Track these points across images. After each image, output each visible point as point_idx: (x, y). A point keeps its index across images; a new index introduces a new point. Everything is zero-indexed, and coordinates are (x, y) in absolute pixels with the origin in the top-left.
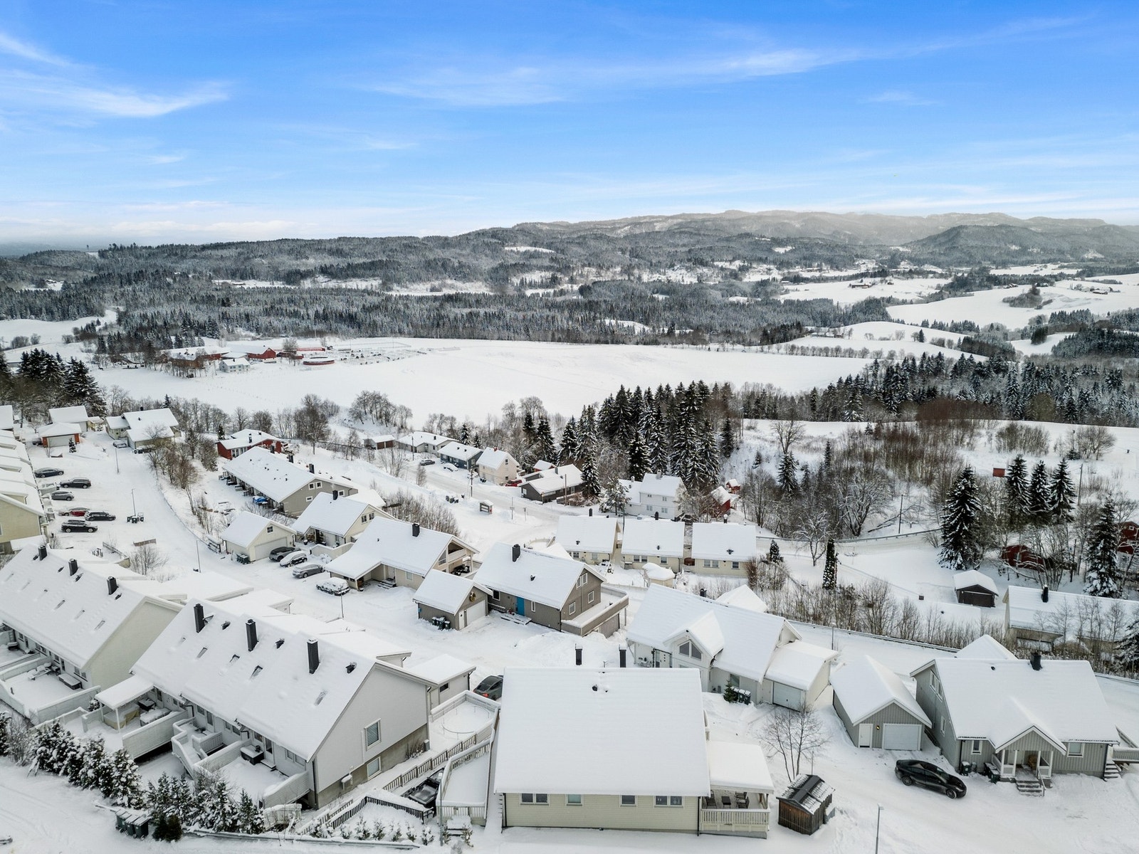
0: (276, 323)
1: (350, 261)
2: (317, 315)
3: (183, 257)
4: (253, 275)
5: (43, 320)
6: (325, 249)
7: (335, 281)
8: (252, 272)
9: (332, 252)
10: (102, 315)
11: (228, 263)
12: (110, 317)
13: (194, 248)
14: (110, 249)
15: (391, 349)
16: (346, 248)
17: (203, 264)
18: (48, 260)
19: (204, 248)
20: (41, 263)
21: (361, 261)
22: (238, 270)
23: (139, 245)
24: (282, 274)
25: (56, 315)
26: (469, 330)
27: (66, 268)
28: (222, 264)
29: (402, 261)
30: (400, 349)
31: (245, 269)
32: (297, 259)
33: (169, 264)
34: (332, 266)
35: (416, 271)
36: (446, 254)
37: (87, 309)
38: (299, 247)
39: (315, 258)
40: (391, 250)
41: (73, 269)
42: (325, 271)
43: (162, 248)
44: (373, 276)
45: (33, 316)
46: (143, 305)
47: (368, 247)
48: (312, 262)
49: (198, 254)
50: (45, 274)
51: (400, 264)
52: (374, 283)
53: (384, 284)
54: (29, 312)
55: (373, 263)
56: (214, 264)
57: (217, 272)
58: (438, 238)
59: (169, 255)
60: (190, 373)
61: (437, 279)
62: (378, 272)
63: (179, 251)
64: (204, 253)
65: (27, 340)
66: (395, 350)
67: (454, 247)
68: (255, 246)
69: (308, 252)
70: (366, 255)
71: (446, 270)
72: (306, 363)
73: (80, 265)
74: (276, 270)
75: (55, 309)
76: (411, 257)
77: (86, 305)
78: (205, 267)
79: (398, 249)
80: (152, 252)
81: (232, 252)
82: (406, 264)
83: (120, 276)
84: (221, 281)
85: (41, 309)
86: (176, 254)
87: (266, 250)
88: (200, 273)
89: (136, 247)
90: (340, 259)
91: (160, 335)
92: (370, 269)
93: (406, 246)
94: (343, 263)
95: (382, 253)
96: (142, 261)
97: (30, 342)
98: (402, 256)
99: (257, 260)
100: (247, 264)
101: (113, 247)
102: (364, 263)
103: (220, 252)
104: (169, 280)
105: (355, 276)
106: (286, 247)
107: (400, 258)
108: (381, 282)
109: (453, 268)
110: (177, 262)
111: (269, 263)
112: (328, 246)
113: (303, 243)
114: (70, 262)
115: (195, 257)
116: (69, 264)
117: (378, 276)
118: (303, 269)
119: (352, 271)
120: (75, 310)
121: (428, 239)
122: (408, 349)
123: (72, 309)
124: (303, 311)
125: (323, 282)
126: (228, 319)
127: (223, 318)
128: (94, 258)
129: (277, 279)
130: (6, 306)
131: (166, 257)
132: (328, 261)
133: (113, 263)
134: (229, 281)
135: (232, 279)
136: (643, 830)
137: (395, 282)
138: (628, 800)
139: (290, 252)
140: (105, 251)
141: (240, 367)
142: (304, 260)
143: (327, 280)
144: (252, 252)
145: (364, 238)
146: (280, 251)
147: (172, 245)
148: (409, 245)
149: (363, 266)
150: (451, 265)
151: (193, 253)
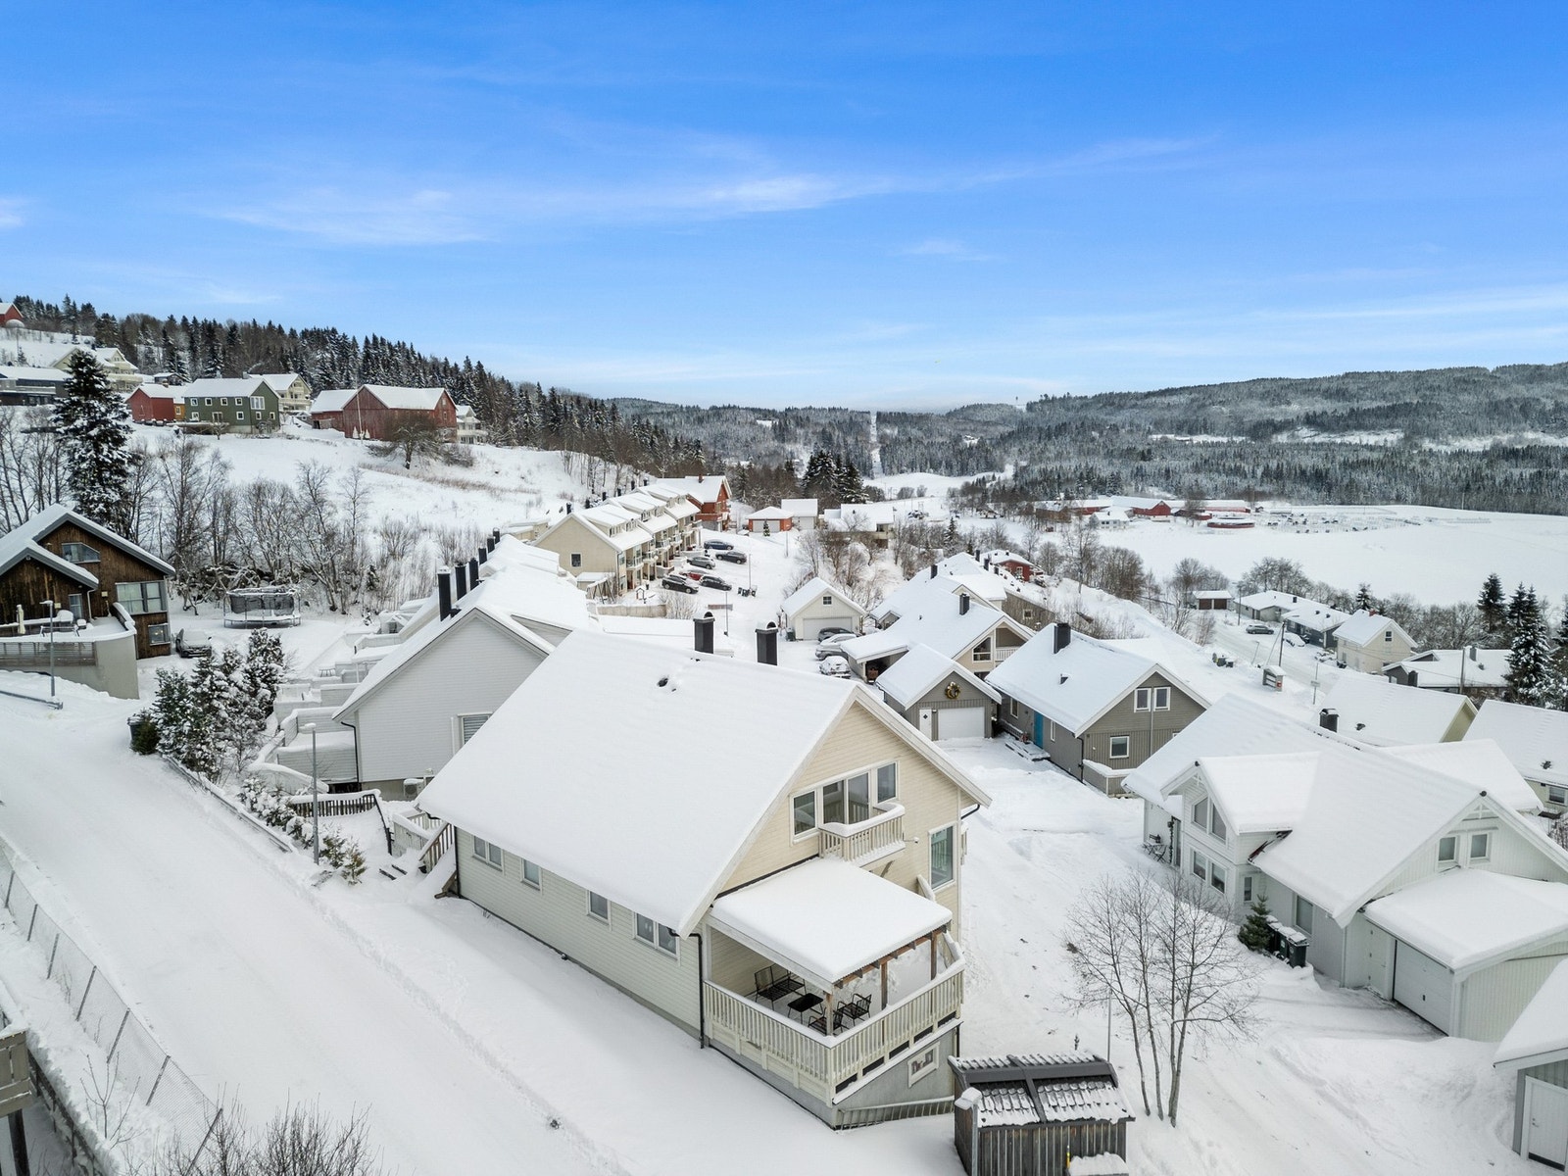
0: (1204, 482)
1: (1355, 405)
2: (1267, 473)
3: (1121, 407)
4: (1206, 429)
5: (941, 474)
6: (1318, 390)
7: (1326, 435)
8: (1206, 424)
9: (1328, 394)
10: (1002, 471)
11: (1176, 413)
12: (1009, 472)
13: (1138, 396)
14: (1041, 401)
15: (1359, 516)
16: (1353, 388)
17: (1143, 415)
18: (973, 415)
19: (1149, 395)
20: (965, 418)
21: (1375, 405)
22: (1186, 422)
23: (1073, 395)
24: (1247, 426)
25: (955, 470)
26: (1526, 499)
27: (987, 423)
28: (1167, 415)
29: (1447, 405)
30: (1376, 516)
31: (1197, 420)
32: (1273, 405)
33: (1102, 416)
34: (1325, 413)
35: (1471, 419)
36: (1536, 391)
37: (987, 463)
38: (1277, 390)
39: (1300, 404)
40: (1431, 388)
41: (996, 424)
42: (1311, 421)
43: (1098, 398)
44: (1391, 427)
45: (932, 470)
46: (1048, 459)
47: (1391, 384)
48: (1296, 408)
49: (1139, 403)
50: (965, 430)
51: (1440, 408)
52: (1391, 438)
53: (1407, 438)
54: (929, 465)
55: (1393, 408)
56: (1155, 414)
57: (1159, 425)
58: (1525, 367)
59: (1104, 406)
60: (1049, 526)
61: (1507, 431)
62: (1400, 421)
63: (1116, 401)
64: (1147, 401)
65: (912, 491)
66: (1364, 517)
67: (1550, 380)
68: (1216, 390)
69: (1291, 395)
70: (1384, 397)
71: (1526, 416)
72: (1211, 525)
73: (1004, 419)
74: (1239, 420)
75: (954, 463)
76: (1465, 397)
77: (986, 458)
78: (1144, 418)
79: (1443, 385)
80: (1085, 403)
81: (1183, 399)
82: (1453, 407)
83: (1040, 430)
84: (1160, 436)
85: (941, 463)
86: (1113, 404)
87: (1229, 395)
88: (1138, 426)
89: (1069, 398)
90: (1340, 404)
91: (1048, 490)
92: (1386, 417)
93: (1458, 381)
94: (1344, 408)
95: (1413, 393)
96: (1071, 414)
97: (915, 494)
98: (1447, 396)
99: (1214, 408)
100: (1200, 413)
101: (1044, 398)
102: (1379, 408)
103: (1166, 400)
104: (1095, 434)
105: (1360, 427)
106: (1260, 389)
107: (1444, 400)
108: (1402, 435)
109: (1543, 413)
110: (1112, 414)
111: (1231, 412)
112: (1325, 385)
113: (1286, 383)
114: (994, 416)
115: (1134, 406)
116: (993, 419)
117: (1398, 427)
118: (1279, 418)
119: (1357, 420)
120: (974, 464)
121: (1503, 370)
122: (1389, 516)
123: (972, 463)
124: (1247, 468)
125: (1305, 434)
126: (1142, 476)
127: (1137, 475)
128: (1021, 412)
129: (1239, 433)
130: (909, 458)
131: (1101, 408)
132: (1320, 405)
133: (1039, 417)
134: (1171, 436)
135: (1177, 434)
136: (621, 989)
137: (1428, 436)
138: (599, 906)
139: (1263, 397)
140: (1035, 403)
141: (1115, 522)
142: (1283, 407)
143: (1313, 433)
144: (1210, 397)
145: (1387, 372)
146: (1250, 395)
147: (1111, 394)
148: (1466, 379)
149: (1377, 413)
150: (1538, 407)
151: (1133, 402)
